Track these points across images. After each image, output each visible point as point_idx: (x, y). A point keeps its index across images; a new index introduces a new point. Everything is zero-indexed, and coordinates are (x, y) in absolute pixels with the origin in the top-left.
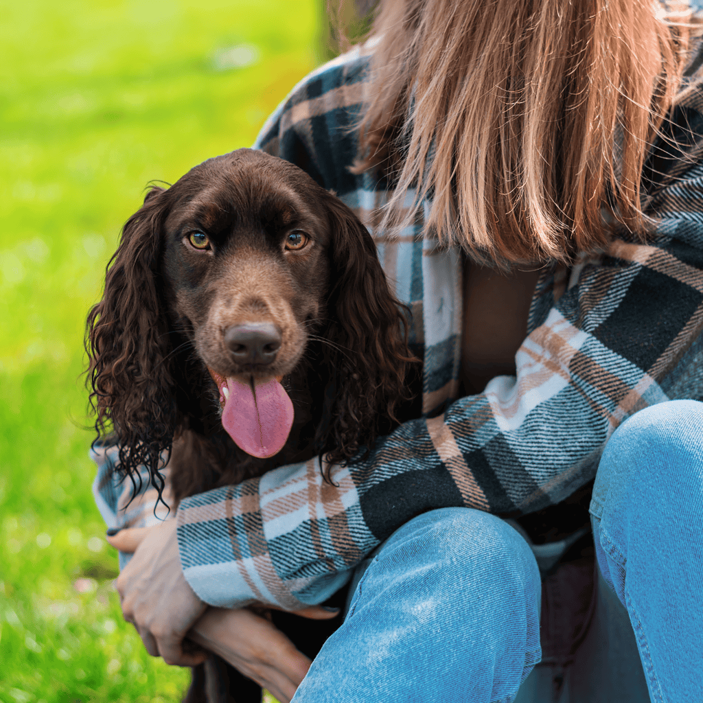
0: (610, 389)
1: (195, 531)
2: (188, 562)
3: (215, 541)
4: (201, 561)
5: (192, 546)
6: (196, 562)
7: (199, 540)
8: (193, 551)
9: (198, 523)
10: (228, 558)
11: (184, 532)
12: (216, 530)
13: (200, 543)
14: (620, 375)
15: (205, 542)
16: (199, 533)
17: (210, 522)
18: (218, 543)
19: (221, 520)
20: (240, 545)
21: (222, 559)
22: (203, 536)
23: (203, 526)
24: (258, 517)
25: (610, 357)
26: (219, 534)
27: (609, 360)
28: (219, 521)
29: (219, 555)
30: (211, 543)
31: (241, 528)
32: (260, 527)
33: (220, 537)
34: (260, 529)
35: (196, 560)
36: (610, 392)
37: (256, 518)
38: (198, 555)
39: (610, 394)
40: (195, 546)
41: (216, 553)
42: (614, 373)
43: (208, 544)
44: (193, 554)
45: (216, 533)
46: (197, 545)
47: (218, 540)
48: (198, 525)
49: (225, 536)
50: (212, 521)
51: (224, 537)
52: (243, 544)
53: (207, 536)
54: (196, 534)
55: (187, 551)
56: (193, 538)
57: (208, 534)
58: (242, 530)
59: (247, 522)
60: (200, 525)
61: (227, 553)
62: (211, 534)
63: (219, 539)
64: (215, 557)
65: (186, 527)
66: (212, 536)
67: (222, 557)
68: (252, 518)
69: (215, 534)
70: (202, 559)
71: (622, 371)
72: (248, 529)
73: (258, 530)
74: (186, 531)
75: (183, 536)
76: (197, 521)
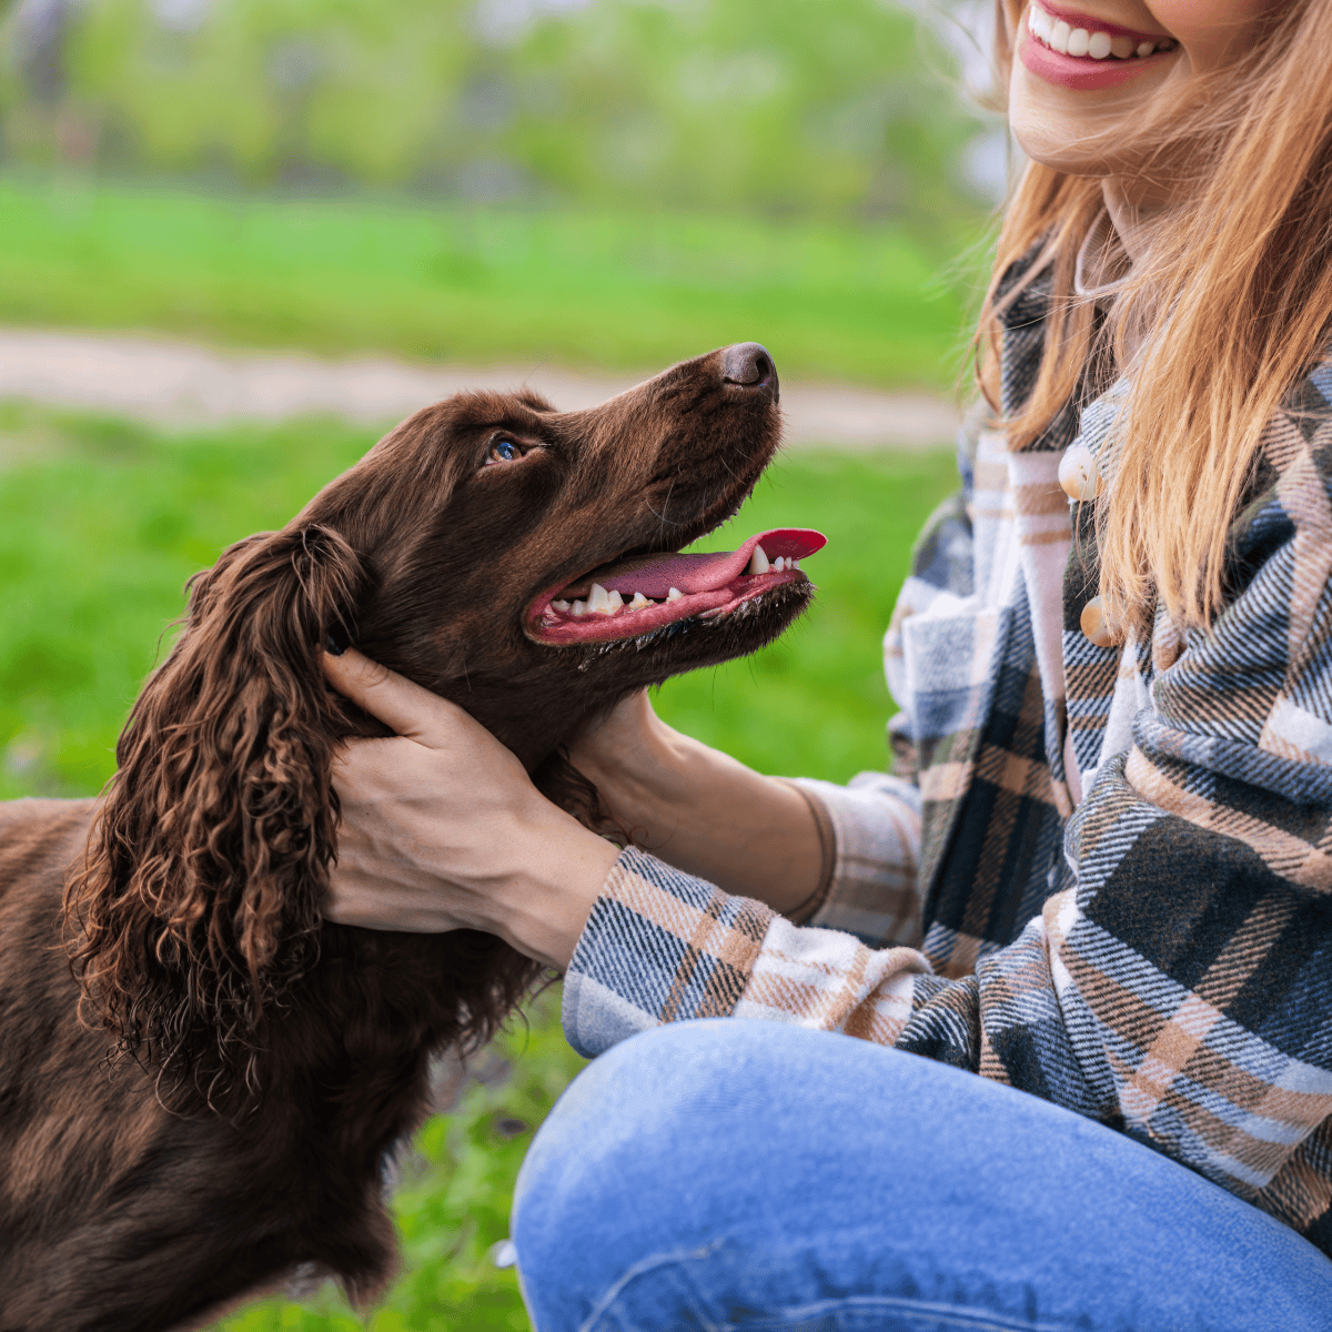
0: (1122, 1019)
1: (628, 926)
2: (585, 965)
3: (648, 966)
4: (605, 977)
5: (607, 947)
6: (597, 974)
7: (624, 946)
8: (602, 954)
9: (639, 916)
10: (650, 1007)
11: (607, 912)
12: (661, 950)
13: (623, 951)
14: (1139, 993)
15: (632, 956)
16: (630, 931)
17: (659, 928)
18: (651, 973)
19: (679, 940)
20: (683, 1004)
21: (641, 1002)
22: (635, 943)
23: (644, 928)
24: (741, 982)
25: (1122, 957)
26: (661, 960)
27: (1121, 962)
28: (675, 940)
29: (640, 991)
30: (640, 966)
31: (703, 978)
32: (732, 1000)
33: (660, 966)
34: (730, 1003)
35: (599, 970)
36: (1123, 1024)
37: (736, 983)
38: (608, 966)
39: (1123, 1029)
40: (610, 947)
41: (637, 984)
42: (1131, 987)
43: (635, 962)
44: (601, 957)
45: (659, 955)
46: (615, 950)
47: (653, 968)
48: (636, 919)
49: (669, 970)
50: (664, 930)
51: (665, 971)
52: (688, 1005)
53: (641, 948)
54: (626, 931)
55: (592, 946)
56: (617, 935)
57: (644, 946)
58: (700, 982)
59: (719, 977)
60: (641, 922)
61: (655, 999)
62: (649, 950)
63: (657, 969)
64: (632, 989)
65: (615, 905)
66: (647, 956)
67: (642, 997)
68: (731, 977)
69: (656, 957)
70: (608, 975)
71: (1144, 984)
72: (712, 990)
73: (725, 1003)
74: (611, 913)
75: (602, 918)
76: (640, 912)
